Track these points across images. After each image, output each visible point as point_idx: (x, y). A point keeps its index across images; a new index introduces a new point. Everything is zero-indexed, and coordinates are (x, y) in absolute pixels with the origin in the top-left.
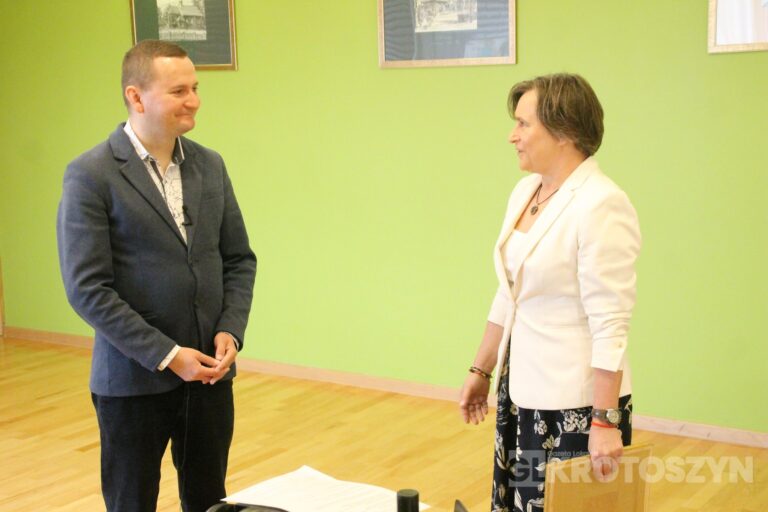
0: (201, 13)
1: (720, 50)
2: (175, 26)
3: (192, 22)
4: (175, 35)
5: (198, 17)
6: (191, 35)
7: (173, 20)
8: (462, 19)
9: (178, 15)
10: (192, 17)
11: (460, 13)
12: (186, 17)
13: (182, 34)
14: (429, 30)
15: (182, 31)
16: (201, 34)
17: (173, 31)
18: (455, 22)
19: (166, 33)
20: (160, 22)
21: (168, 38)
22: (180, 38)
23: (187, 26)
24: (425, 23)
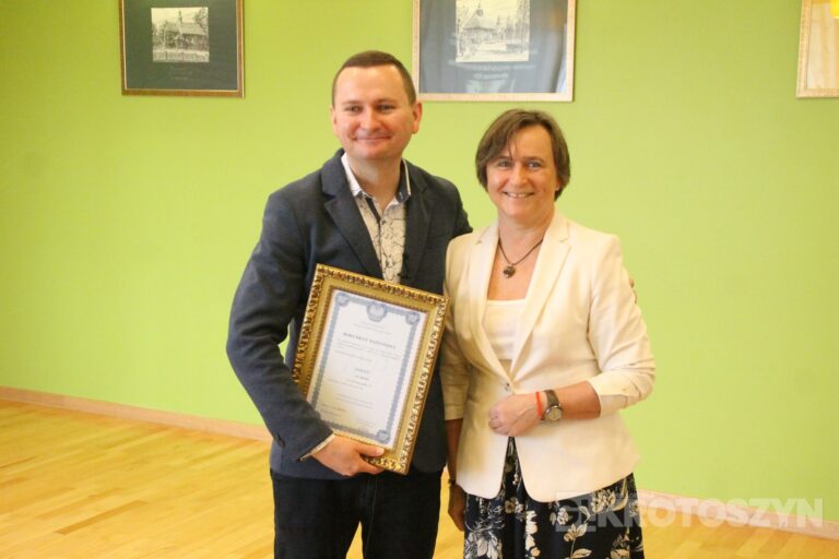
0: (203, 32)
1: (811, 95)
2: (172, 45)
3: (193, 42)
4: (171, 55)
5: (200, 37)
6: (192, 55)
7: (171, 39)
8: (512, 48)
9: (176, 33)
10: (193, 35)
11: (509, 42)
12: (185, 36)
13: (179, 55)
14: (471, 60)
15: (180, 51)
16: (203, 56)
17: (169, 51)
18: (503, 53)
19: (161, 53)
20: (154, 40)
21: (163, 59)
22: (177, 59)
23: (187, 46)
24: (467, 52)
